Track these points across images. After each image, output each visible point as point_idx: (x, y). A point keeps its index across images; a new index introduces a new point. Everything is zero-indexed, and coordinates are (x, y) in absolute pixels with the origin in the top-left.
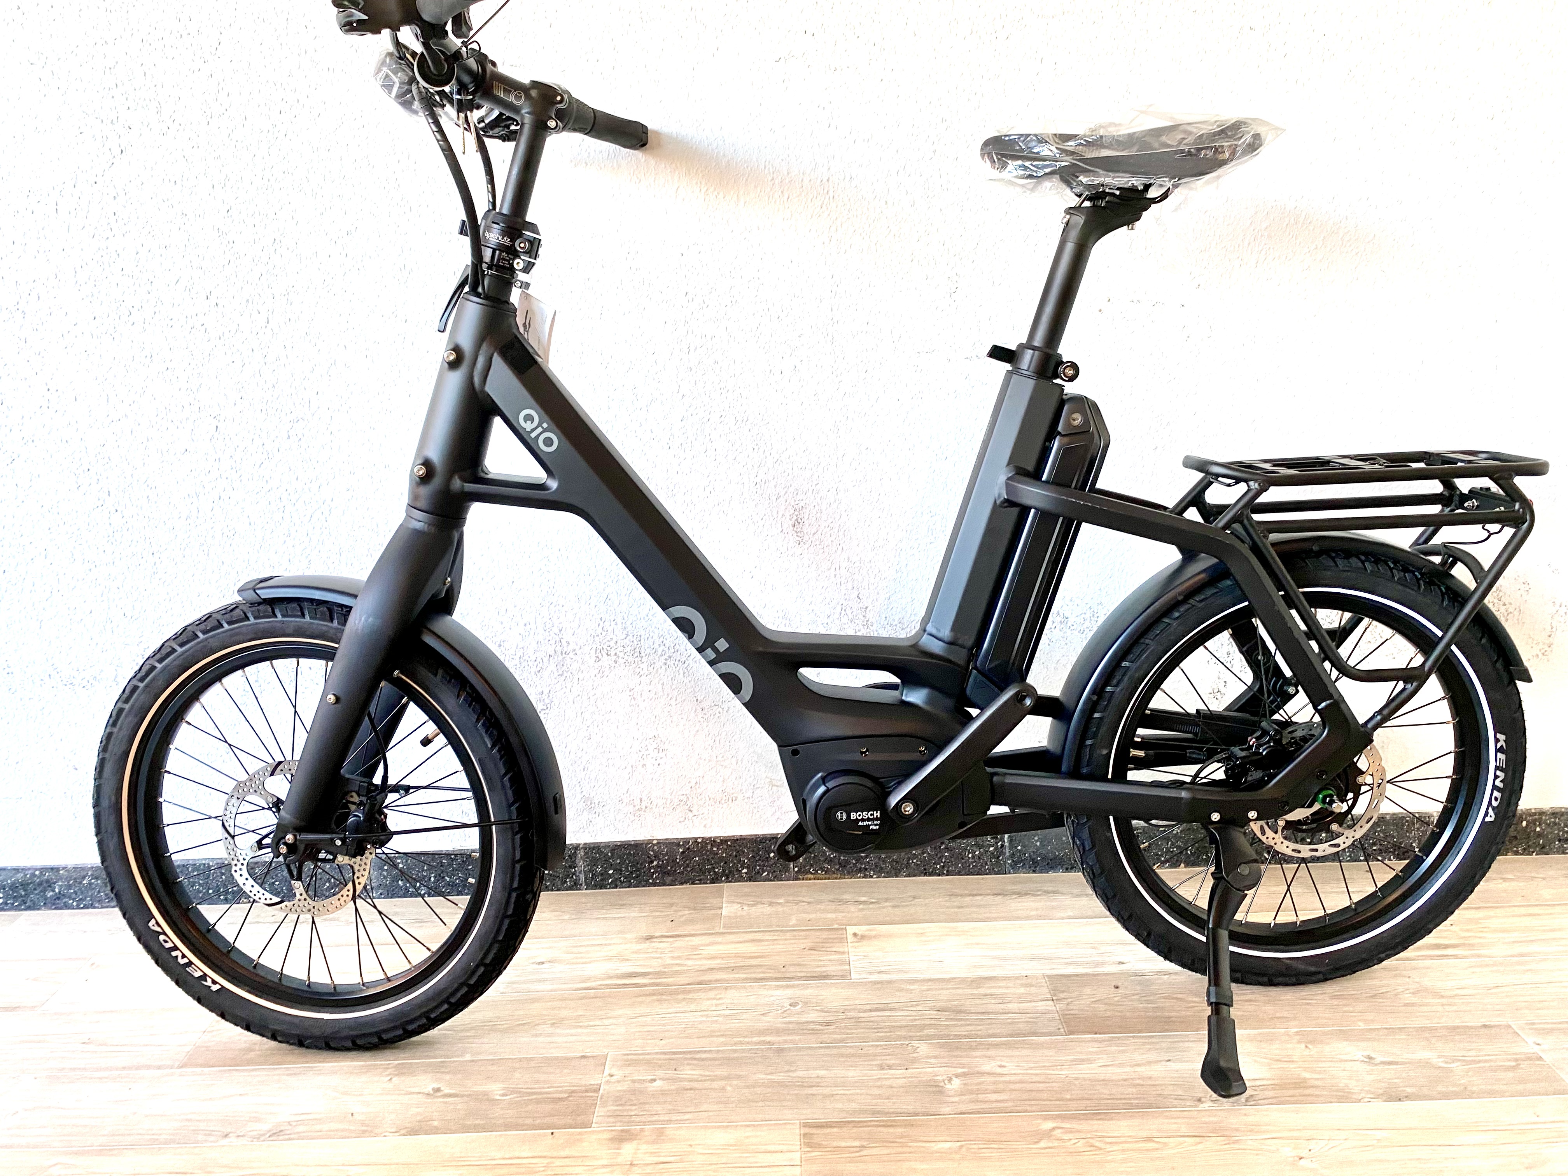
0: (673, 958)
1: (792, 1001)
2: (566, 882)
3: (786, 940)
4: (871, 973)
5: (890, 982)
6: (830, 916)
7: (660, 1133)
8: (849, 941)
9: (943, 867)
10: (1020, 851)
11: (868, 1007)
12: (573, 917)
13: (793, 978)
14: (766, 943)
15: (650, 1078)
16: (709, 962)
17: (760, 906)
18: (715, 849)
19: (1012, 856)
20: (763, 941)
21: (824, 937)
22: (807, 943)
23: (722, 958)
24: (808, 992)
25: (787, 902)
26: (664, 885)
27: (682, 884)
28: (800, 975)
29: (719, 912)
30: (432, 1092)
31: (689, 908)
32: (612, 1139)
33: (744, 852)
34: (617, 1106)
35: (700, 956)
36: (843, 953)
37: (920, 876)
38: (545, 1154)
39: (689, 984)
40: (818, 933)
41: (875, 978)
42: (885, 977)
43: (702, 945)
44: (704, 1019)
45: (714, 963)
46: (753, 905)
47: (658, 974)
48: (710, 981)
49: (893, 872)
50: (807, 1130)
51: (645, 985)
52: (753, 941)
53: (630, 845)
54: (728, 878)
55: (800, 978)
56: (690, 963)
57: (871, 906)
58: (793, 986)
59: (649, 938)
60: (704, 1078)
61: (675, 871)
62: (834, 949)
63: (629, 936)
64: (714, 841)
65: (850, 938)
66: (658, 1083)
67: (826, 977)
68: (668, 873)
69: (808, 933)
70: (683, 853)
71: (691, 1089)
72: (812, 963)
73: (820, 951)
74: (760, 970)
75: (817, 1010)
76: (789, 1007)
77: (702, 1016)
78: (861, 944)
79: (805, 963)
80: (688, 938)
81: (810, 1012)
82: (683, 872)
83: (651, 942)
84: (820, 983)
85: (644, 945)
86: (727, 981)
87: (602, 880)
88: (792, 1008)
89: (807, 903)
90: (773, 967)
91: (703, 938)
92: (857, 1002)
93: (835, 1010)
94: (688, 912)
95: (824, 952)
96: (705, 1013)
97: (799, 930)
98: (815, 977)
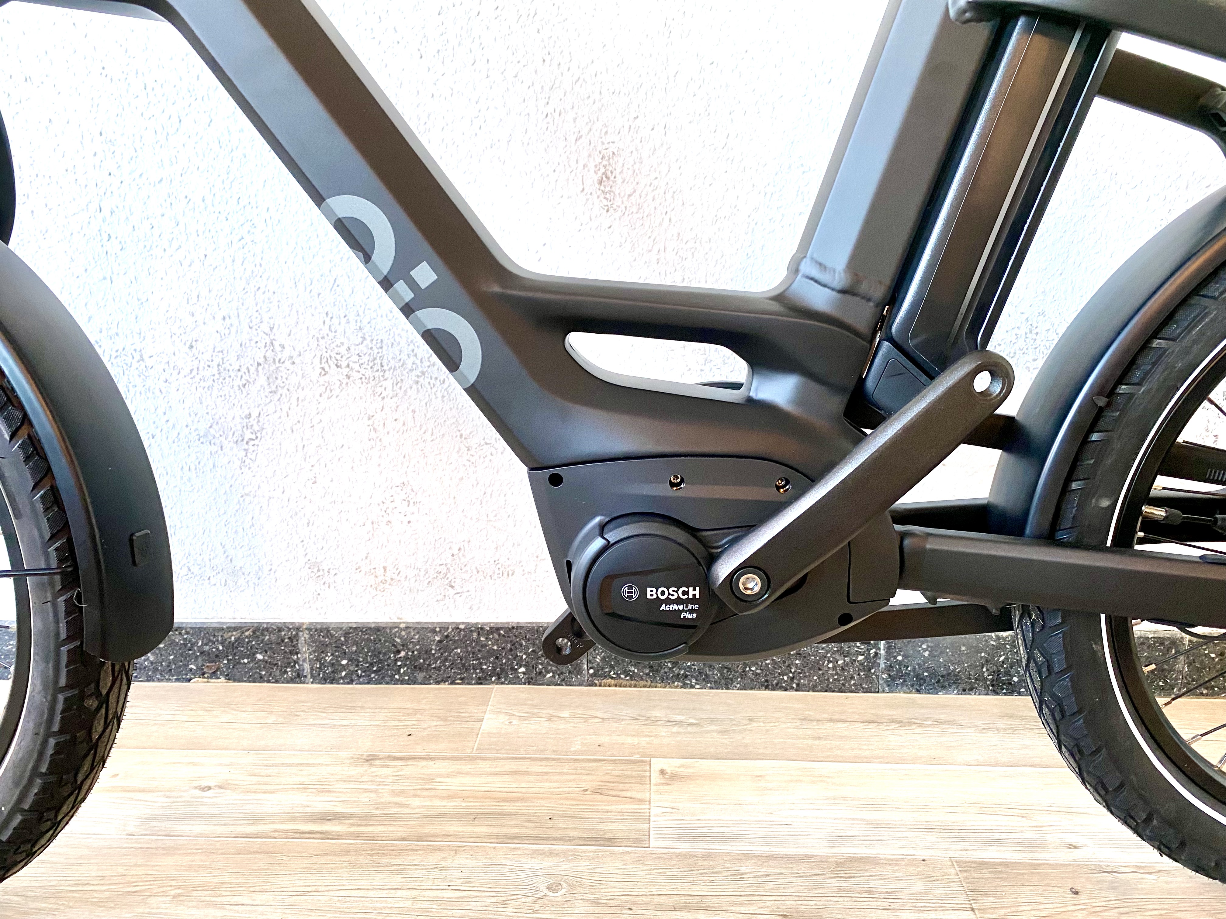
0: (394, 793)
1: (553, 880)
2: (286, 672)
3: (560, 773)
4: (680, 838)
5: (708, 857)
6: (629, 740)
8: (653, 781)
9: (792, 679)
10: (900, 663)
11: (670, 901)
12: (281, 720)
13: (561, 839)
14: (532, 778)
16: (444, 803)
17: (536, 720)
18: (482, 639)
19: (889, 668)
20: (527, 773)
21: (617, 773)
22: (590, 782)
23: (465, 798)
24: (581, 866)
25: (573, 716)
26: (415, 683)
27: (438, 683)
28: (572, 834)
29: (477, 725)
31: (439, 718)
33: (521, 645)
35: (432, 793)
36: (642, 801)
37: (759, 689)
39: (403, 839)
40: (610, 767)
41: (686, 847)
42: (701, 847)
43: (441, 776)
44: (408, 904)
45: (450, 805)
46: (525, 718)
47: (366, 818)
48: (437, 836)
49: (723, 682)
51: (338, 836)
52: (515, 773)
53: (370, 628)
54: (499, 678)
55: (569, 840)
56: (415, 802)
57: (690, 729)
58: (556, 854)
59: (370, 759)
61: (429, 665)
62: (628, 794)
63: (344, 755)
64: (482, 628)
65: (655, 777)
67: (610, 841)
68: (421, 669)
69: (594, 765)
70: (440, 642)
72: (592, 815)
73: (609, 795)
74: (513, 822)
75: (589, 901)
76: (546, 891)
77: (407, 899)
78: (669, 787)
79: (583, 814)
80: (424, 763)
81: (577, 904)
82: (440, 667)
83: (371, 765)
84: (601, 851)
85: (360, 770)
86: (463, 837)
87: (333, 672)
88: (551, 894)
89: (600, 720)
90: (534, 818)
91: (446, 763)
92: (653, 890)
93: (618, 903)
94: (435, 723)
95: (614, 798)
96: (415, 893)
97: (583, 760)
98: (595, 839)
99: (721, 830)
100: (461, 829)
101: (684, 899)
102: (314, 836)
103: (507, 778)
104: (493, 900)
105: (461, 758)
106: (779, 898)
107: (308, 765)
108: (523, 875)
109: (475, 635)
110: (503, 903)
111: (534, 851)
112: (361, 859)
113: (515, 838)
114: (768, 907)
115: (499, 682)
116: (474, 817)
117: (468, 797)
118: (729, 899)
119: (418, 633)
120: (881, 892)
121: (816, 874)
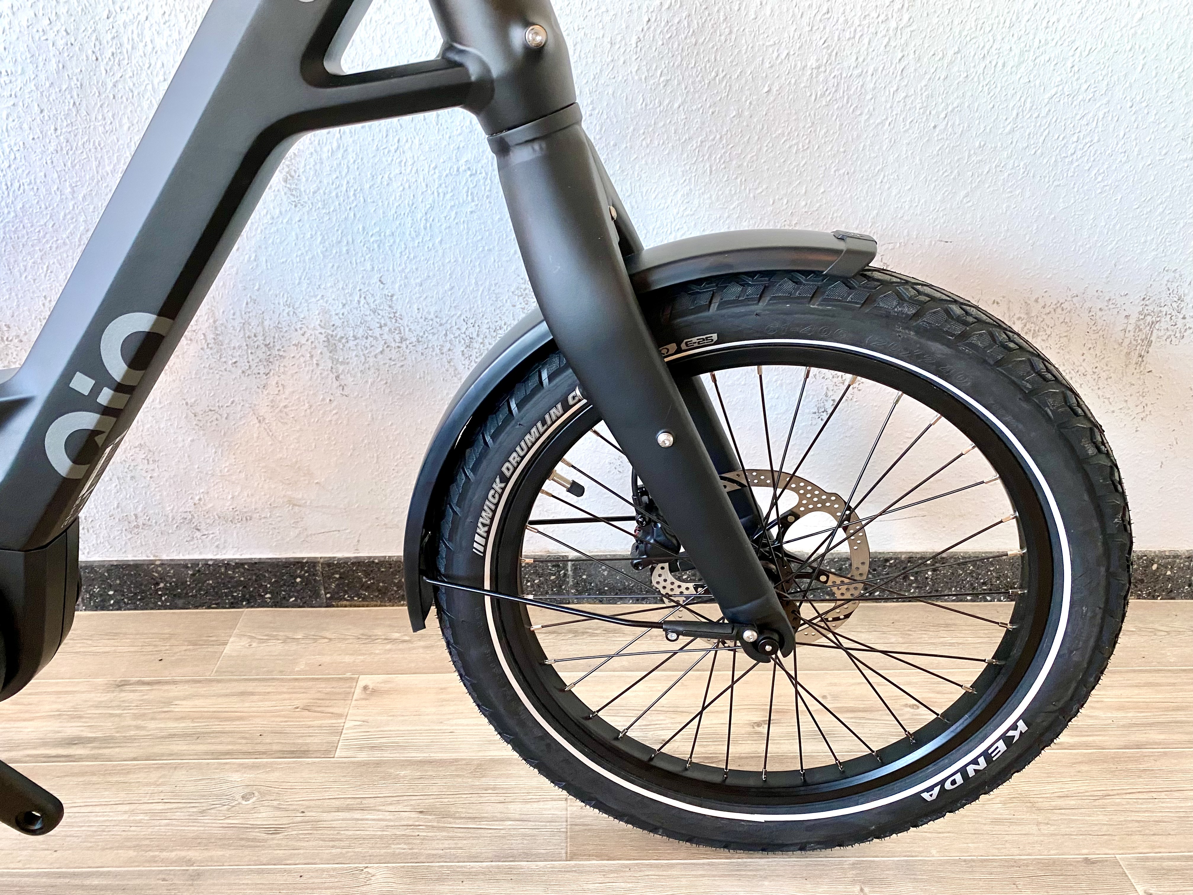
0: (136, 717)
1: (247, 790)
3: (280, 693)
4: (361, 748)
5: (378, 764)
6: (348, 659)
8: (354, 697)
11: (337, 803)
13: (264, 753)
14: (256, 698)
16: (177, 724)
17: (272, 642)
18: (230, 572)
20: (252, 694)
21: (328, 690)
22: (301, 700)
23: (193, 720)
24: (275, 776)
25: (305, 637)
27: (196, 607)
28: (275, 747)
29: (221, 649)
31: (191, 643)
33: (265, 576)
35: (167, 715)
36: (340, 716)
39: (133, 759)
40: (323, 685)
41: (363, 756)
42: (377, 755)
43: (179, 698)
44: (125, 817)
45: (180, 727)
46: (262, 641)
47: (107, 741)
48: (163, 755)
51: (80, 759)
52: (242, 693)
53: (129, 565)
54: (249, 602)
55: (270, 754)
56: (152, 725)
57: (401, 646)
58: (257, 767)
59: (121, 685)
61: (187, 594)
62: (331, 710)
63: (100, 680)
64: (228, 564)
65: (358, 693)
68: (179, 596)
69: (310, 684)
70: (193, 575)
72: (296, 730)
73: (315, 712)
74: (230, 739)
75: (272, 806)
76: (240, 800)
77: (125, 812)
78: (367, 702)
79: (288, 730)
80: (166, 687)
81: (262, 809)
82: (196, 595)
83: (122, 691)
84: (294, 762)
85: (110, 696)
86: (184, 755)
87: (101, 601)
88: (244, 802)
89: (326, 640)
90: (247, 735)
91: (186, 687)
92: (326, 795)
93: (294, 807)
94: (185, 648)
95: (319, 714)
96: (133, 807)
97: (302, 679)
98: (292, 752)
99: (397, 740)
100: (185, 748)
101: (349, 802)
102: (59, 759)
103: (235, 699)
104: (195, 810)
105: (199, 682)
106: (421, 797)
107: (67, 692)
108: (225, 786)
109: (223, 570)
110: (203, 812)
111: (241, 765)
112: (95, 779)
113: (228, 754)
114: (411, 805)
115: (249, 605)
116: (197, 736)
117: (197, 718)
118: (382, 800)
119: (172, 568)
120: (503, 788)
121: (458, 776)
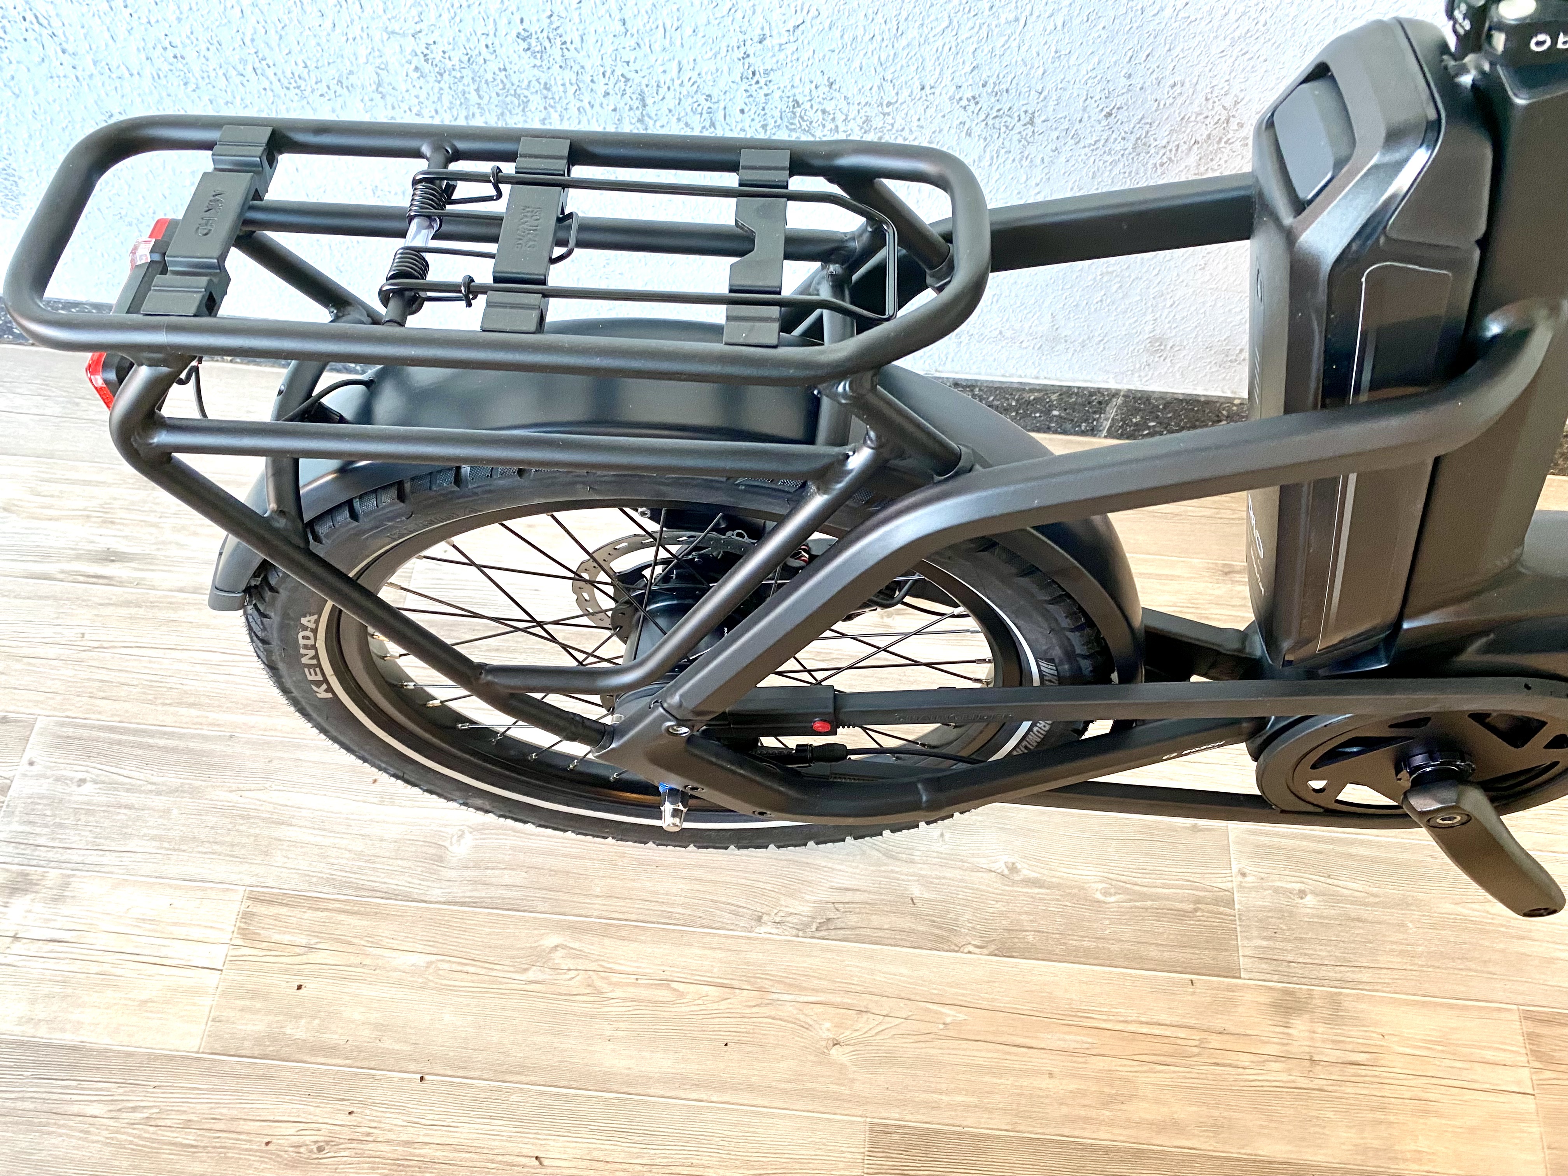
7: (1335, 1002)
15: (1298, 886)
30: (1006, 872)
32: (1274, 1005)
34: (1264, 938)
38: (1192, 1022)
50: (1529, 1027)
60: (1372, 900)
66: (1310, 900)
71: (1359, 920)
